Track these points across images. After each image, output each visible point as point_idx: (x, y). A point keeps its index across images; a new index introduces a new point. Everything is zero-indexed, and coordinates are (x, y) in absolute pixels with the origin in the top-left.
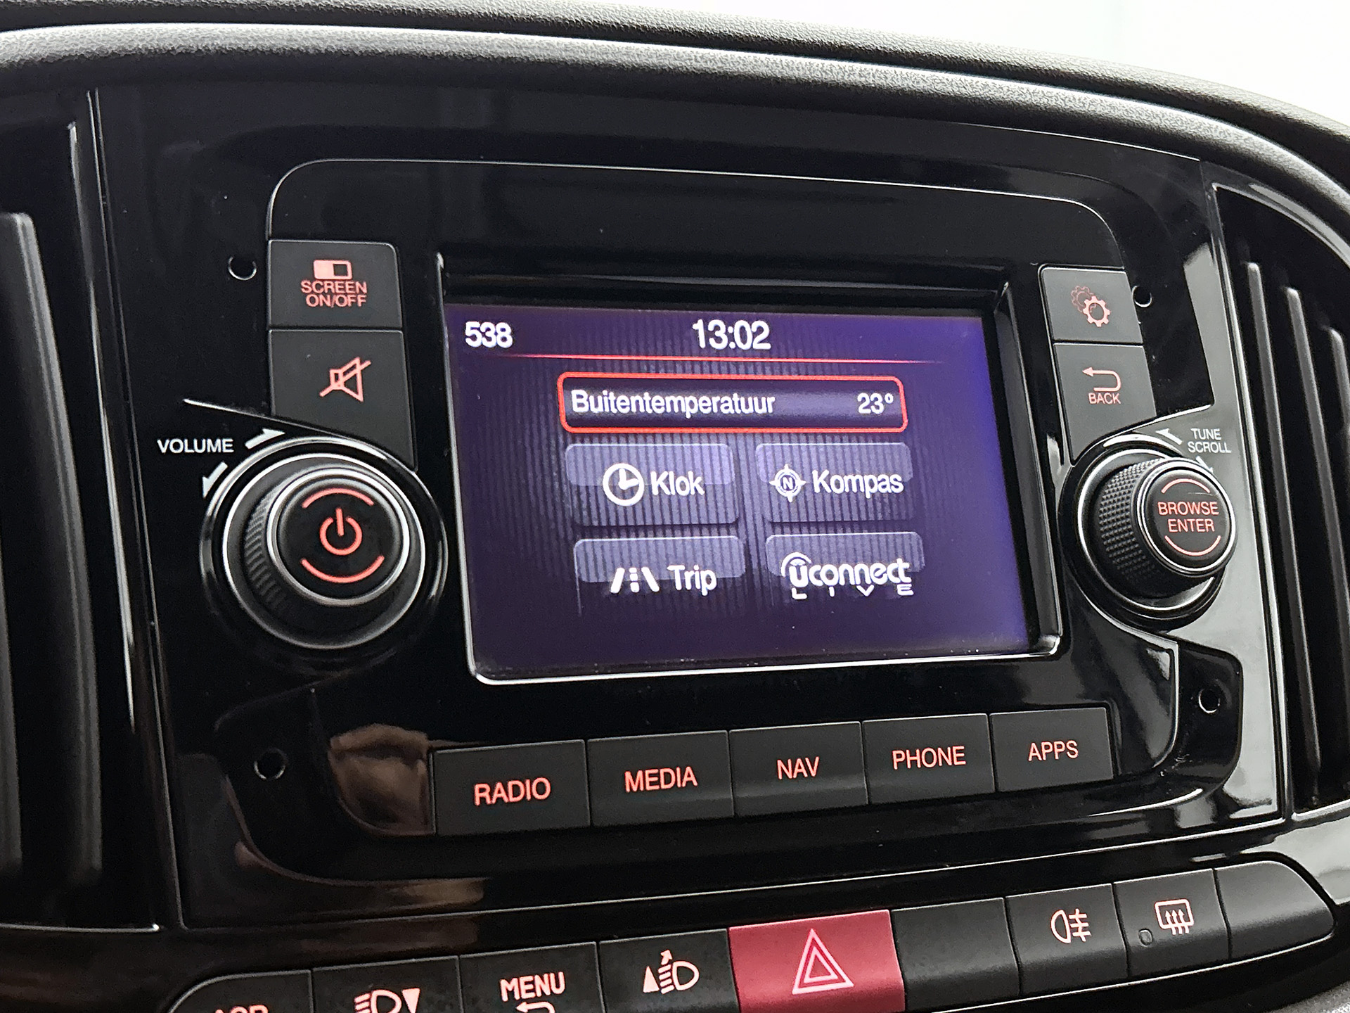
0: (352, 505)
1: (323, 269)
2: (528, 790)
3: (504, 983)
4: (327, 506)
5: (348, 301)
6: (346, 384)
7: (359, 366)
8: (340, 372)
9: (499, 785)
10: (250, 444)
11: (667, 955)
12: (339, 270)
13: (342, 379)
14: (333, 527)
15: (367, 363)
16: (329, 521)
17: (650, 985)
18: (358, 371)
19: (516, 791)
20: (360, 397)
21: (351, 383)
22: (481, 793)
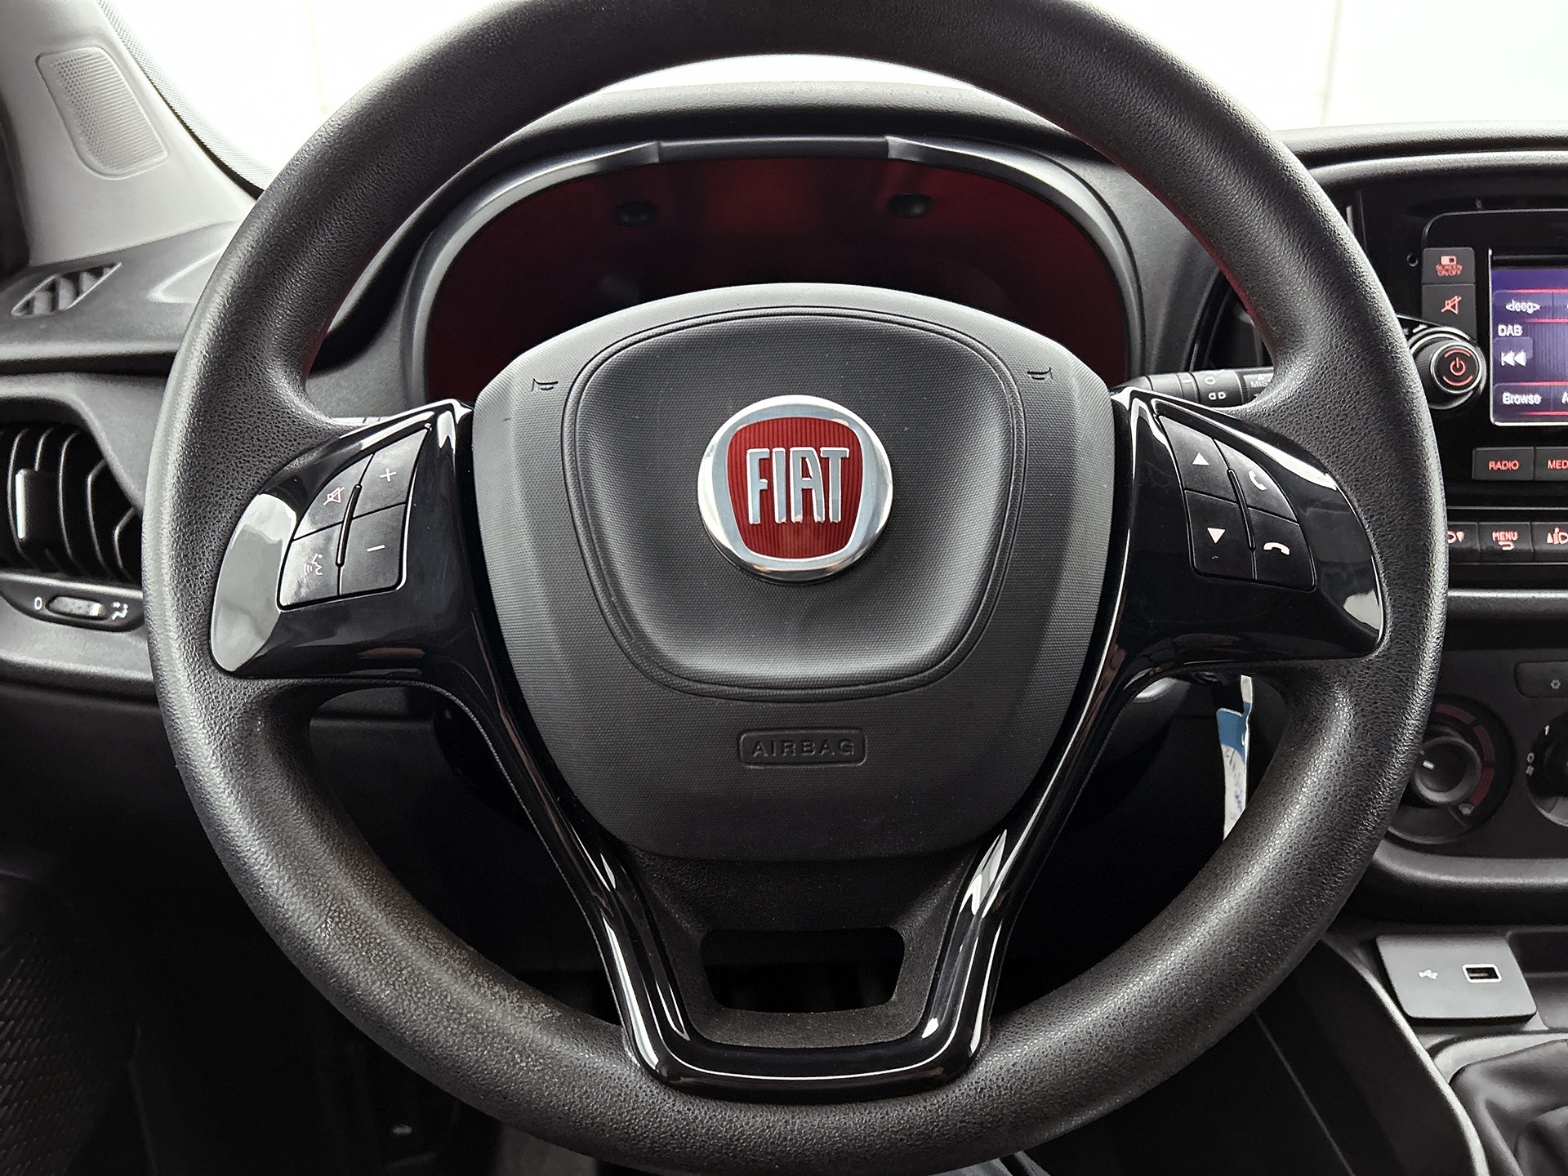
0: (1462, 356)
1: (1445, 260)
2: (1510, 465)
3: (1494, 534)
4: (1453, 357)
5: (1454, 273)
6: (1452, 307)
7: (1457, 299)
8: (1449, 302)
9: (1499, 463)
10: (1414, 331)
11: (1557, 530)
12: (1452, 260)
13: (1450, 305)
14: (1455, 365)
15: (1460, 298)
16: (1453, 363)
17: (1549, 540)
18: (1456, 302)
19: (1505, 465)
20: (1456, 312)
21: (1454, 307)
22: (1492, 465)
